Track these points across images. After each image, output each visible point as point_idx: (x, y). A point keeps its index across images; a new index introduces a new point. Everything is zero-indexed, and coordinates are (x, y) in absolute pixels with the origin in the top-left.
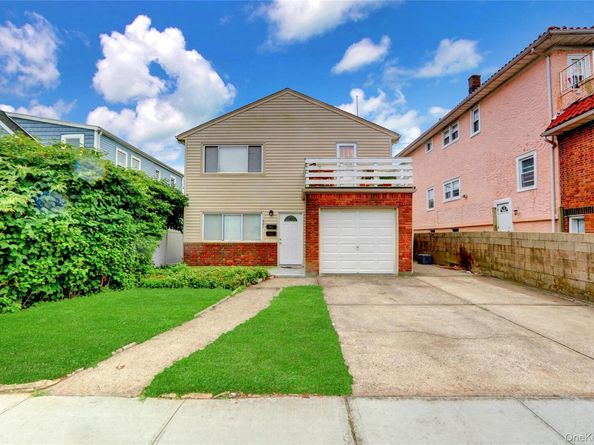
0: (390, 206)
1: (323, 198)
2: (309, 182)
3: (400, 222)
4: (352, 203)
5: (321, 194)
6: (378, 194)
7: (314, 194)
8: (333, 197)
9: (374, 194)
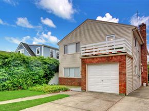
0: (115, 62)
1: (87, 61)
2: (82, 55)
3: (120, 70)
4: (98, 62)
5: (86, 59)
6: (109, 57)
7: (84, 59)
8: (91, 60)
9: (107, 57)
